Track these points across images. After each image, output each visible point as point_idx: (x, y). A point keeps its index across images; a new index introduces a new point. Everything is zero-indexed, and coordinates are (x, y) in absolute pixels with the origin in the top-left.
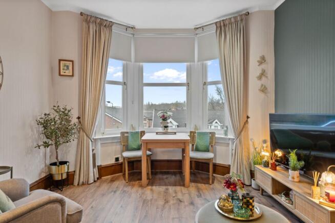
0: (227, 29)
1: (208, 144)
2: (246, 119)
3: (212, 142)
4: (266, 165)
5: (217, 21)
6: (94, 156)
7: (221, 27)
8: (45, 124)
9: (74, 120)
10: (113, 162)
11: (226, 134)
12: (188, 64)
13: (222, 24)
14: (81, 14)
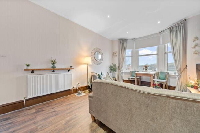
0: (174, 29)
1: (165, 77)
2: (185, 67)
3: (167, 76)
4: (193, 87)
5: (169, 27)
6: (122, 76)
7: (171, 29)
8: (111, 67)
9: (117, 67)
10: (128, 79)
11: (175, 74)
12: (157, 46)
13: (171, 28)
14: (119, 40)
